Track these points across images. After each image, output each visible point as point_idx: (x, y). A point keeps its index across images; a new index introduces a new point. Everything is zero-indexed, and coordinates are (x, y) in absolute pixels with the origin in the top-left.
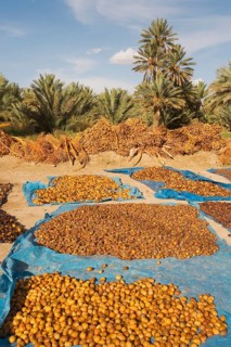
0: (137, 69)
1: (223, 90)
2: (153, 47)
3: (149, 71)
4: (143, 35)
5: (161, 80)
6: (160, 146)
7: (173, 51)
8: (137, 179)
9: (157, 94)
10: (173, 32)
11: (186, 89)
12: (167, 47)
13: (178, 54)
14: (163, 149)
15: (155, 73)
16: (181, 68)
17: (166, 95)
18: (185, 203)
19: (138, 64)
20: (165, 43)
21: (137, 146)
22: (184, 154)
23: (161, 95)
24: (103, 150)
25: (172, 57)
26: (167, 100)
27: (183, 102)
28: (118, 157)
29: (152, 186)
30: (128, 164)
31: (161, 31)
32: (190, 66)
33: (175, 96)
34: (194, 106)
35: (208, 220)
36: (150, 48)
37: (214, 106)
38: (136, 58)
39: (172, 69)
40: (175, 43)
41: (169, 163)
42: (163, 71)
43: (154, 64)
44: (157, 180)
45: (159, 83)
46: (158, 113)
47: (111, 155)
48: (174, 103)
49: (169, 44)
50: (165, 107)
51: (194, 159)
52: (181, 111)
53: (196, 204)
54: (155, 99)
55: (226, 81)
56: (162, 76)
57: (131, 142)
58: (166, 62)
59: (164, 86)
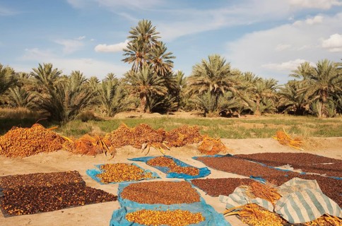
0: (126, 60)
1: (198, 82)
2: (140, 42)
3: (136, 62)
4: (131, 33)
5: (147, 71)
6: (162, 142)
7: (157, 46)
8: (151, 165)
9: (144, 82)
10: (156, 31)
11: (167, 78)
12: (151, 43)
13: (160, 49)
14: (163, 144)
15: (141, 65)
16: (164, 61)
17: (151, 83)
18: (183, 180)
19: (127, 56)
20: (150, 40)
21: (146, 142)
22: (177, 146)
23: (147, 83)
24: (124, 145)
25: (155, 52)
26: (152, 87)
27: (165, 89)
28: (135, 150)
29: (162, 170)
30: (141, 154)
31: (146, 30)
32: (170, 59)
33: (158, 84)
34: (174, 92)
35: (196, 188)
36: (137, 43)
37: (191, 94)
38: (126, 51)
39: (156, 61)
40: (158, 40)
41: (168, 153)
42: (148, 63)
43: (141, 57)
44: (163, 165)
45: (145, 73)
46: (145, 98)
47: (130, 148)
48: (159, 90)
49: (153, 40)
50: (150, 94)
51: (183, 150)
52: (163, 97)
53: (189, 180)
54: (142, 86)
55: (200, 76)
56: (148, 67)
57: (143, 139)
58: (151, 56)
59: (150, 76)
